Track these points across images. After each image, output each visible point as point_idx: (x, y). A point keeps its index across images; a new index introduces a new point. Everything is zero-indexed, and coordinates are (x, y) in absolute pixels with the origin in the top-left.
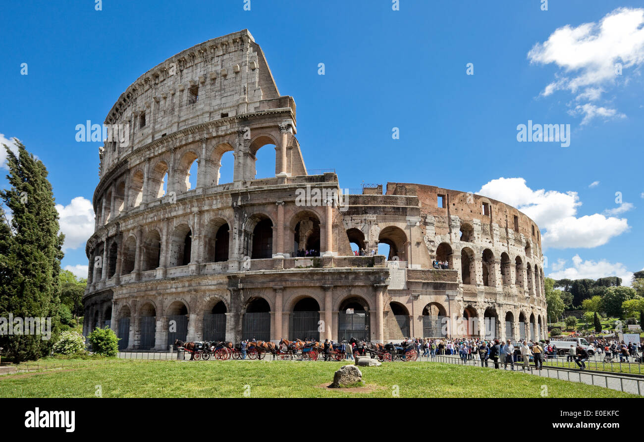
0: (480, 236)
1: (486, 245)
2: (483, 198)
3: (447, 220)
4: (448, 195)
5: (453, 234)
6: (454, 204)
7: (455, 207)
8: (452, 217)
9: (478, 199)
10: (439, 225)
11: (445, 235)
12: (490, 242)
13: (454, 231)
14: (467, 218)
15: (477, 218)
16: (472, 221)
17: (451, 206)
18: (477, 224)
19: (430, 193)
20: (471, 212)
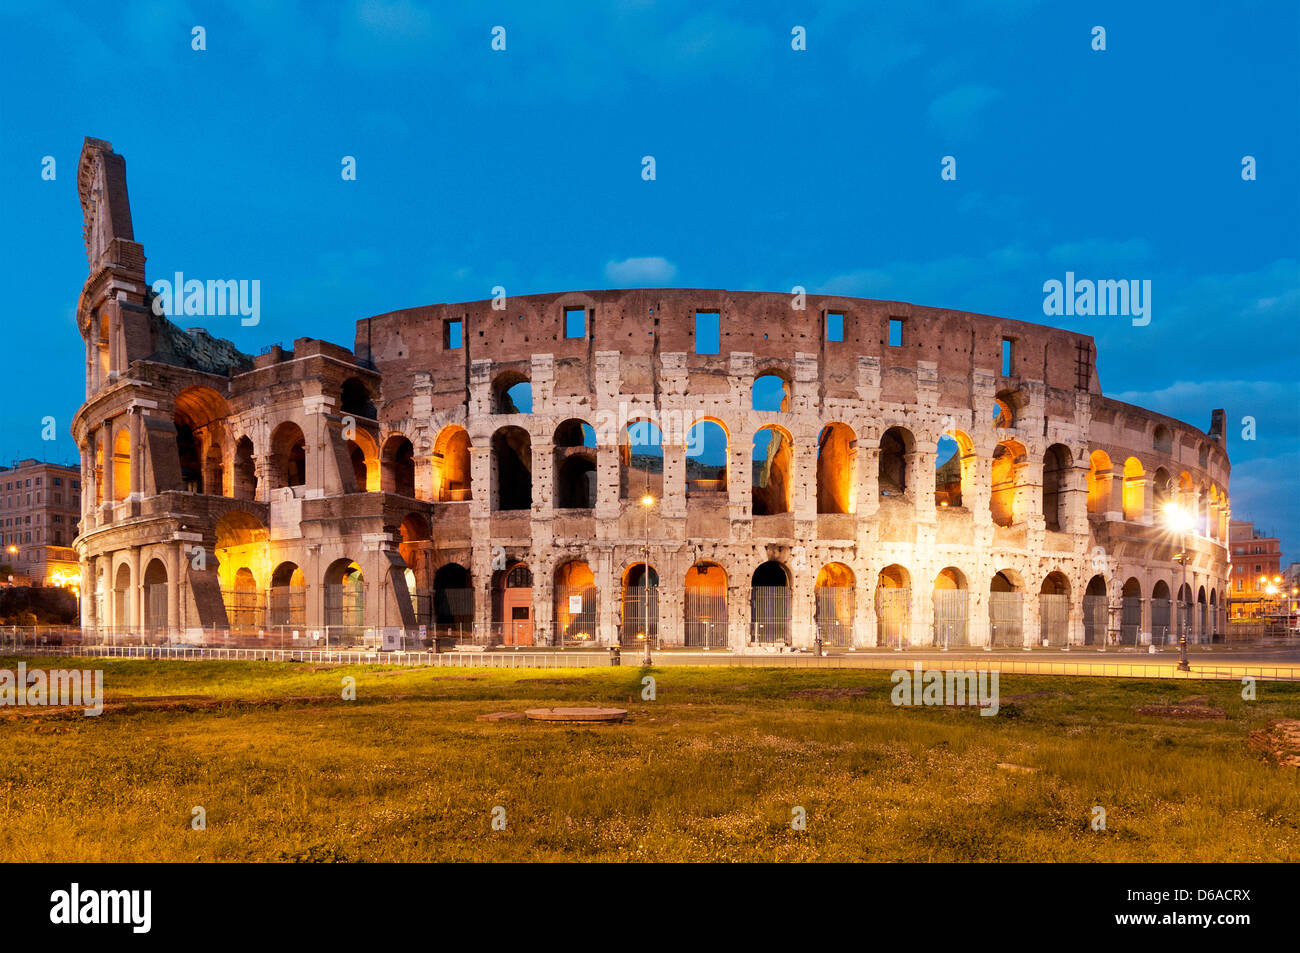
0: (549, 394)
1: (568, 408)
2: (566, 296)
3: (462, 374)
4: (467, 315)
5: (473, 404)
6: (482, 334)
7: (483, 340)
8: (475, 362)
9: (552, 302)
10: (444, 387)
11: (454, 410)
12: (584, 402)
13: (475, 396)
14: (514, 357)
15: (545, 351)
16: (527, 361)
17: (474, 338)
18: (541, 365)
19: (427, 323)
20: (527, 340)
